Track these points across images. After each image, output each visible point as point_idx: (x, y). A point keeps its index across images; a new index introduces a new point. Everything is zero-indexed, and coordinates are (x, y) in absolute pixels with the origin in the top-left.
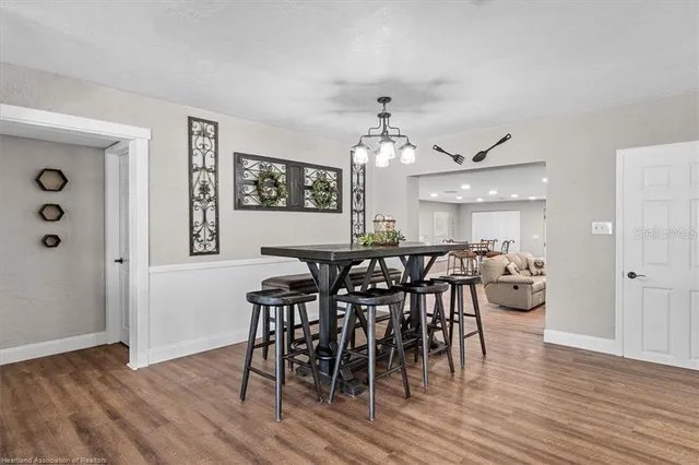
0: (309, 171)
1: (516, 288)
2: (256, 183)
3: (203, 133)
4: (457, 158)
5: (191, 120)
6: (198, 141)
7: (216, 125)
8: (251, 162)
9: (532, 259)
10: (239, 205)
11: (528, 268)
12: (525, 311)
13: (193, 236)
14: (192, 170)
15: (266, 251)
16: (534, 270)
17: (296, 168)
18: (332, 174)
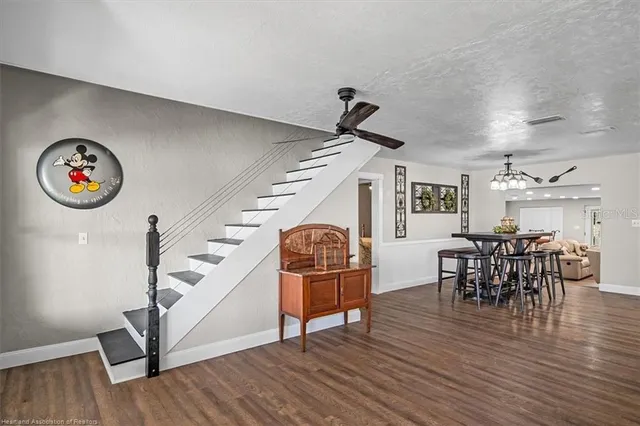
0: (443, 189)
1: (569, 264)
2: (421, 198)
3: (400, 174)
4: (537, 180)
5: (396, 167)
6: (399, 177)
7: (405, 168)
8: (419, 186)
9: (578, 244)
10: (414, 211)
11: (574, 251)
12: (577, 280)
13: (397, 228)
14: (397, 192)
15: (454, 235)
16: (580, 252)
17: (437, 187)
18: (453, 190)
